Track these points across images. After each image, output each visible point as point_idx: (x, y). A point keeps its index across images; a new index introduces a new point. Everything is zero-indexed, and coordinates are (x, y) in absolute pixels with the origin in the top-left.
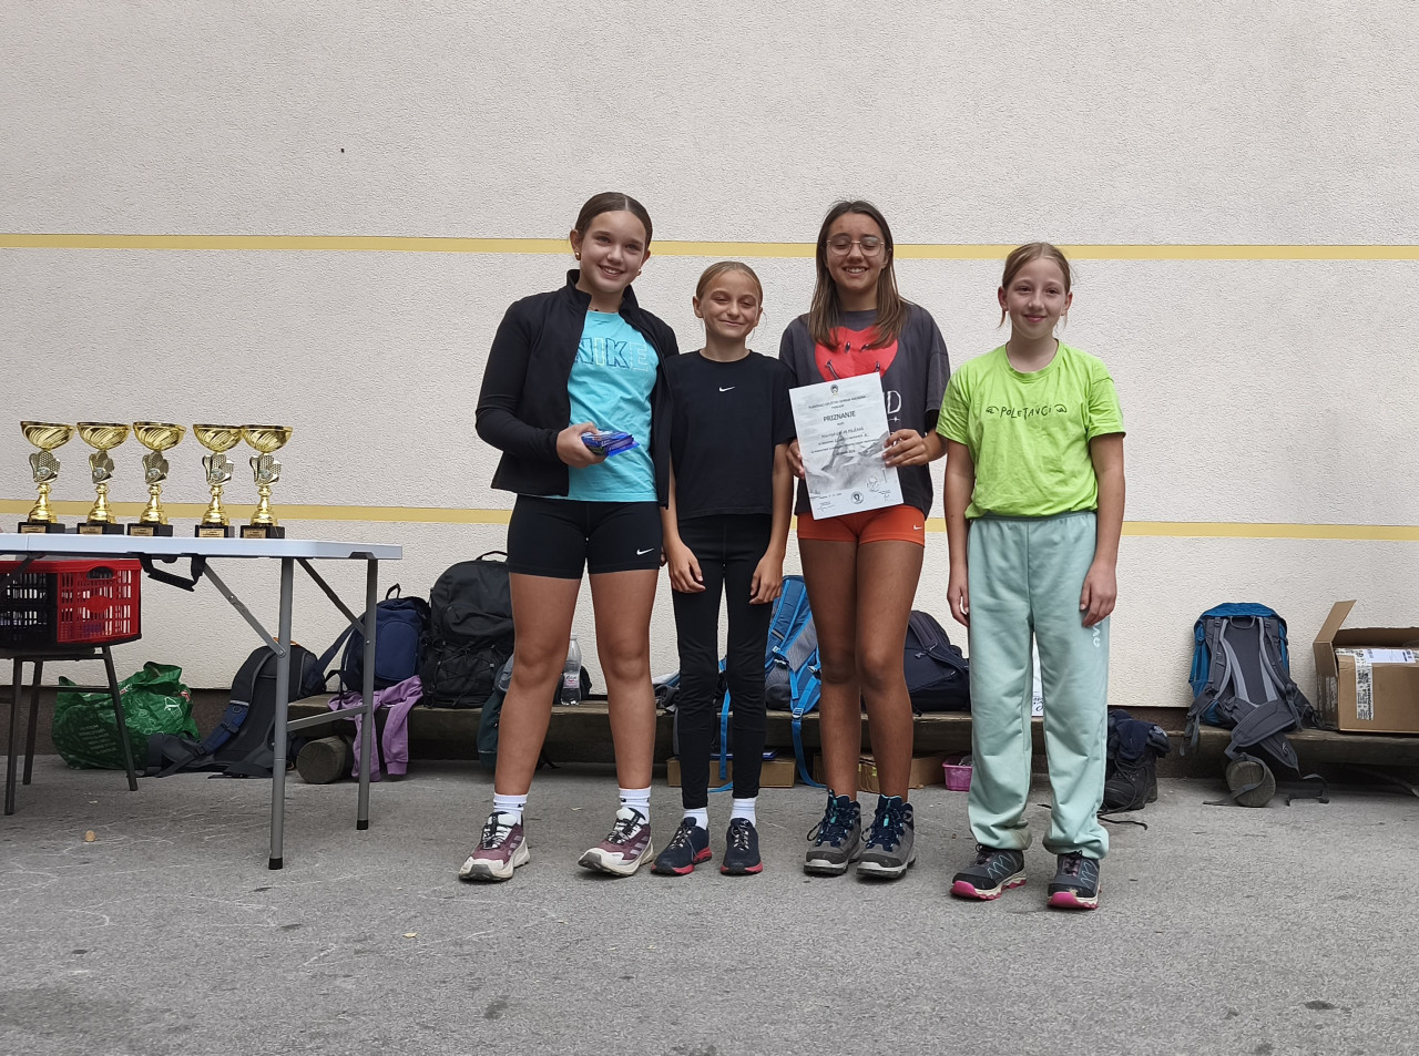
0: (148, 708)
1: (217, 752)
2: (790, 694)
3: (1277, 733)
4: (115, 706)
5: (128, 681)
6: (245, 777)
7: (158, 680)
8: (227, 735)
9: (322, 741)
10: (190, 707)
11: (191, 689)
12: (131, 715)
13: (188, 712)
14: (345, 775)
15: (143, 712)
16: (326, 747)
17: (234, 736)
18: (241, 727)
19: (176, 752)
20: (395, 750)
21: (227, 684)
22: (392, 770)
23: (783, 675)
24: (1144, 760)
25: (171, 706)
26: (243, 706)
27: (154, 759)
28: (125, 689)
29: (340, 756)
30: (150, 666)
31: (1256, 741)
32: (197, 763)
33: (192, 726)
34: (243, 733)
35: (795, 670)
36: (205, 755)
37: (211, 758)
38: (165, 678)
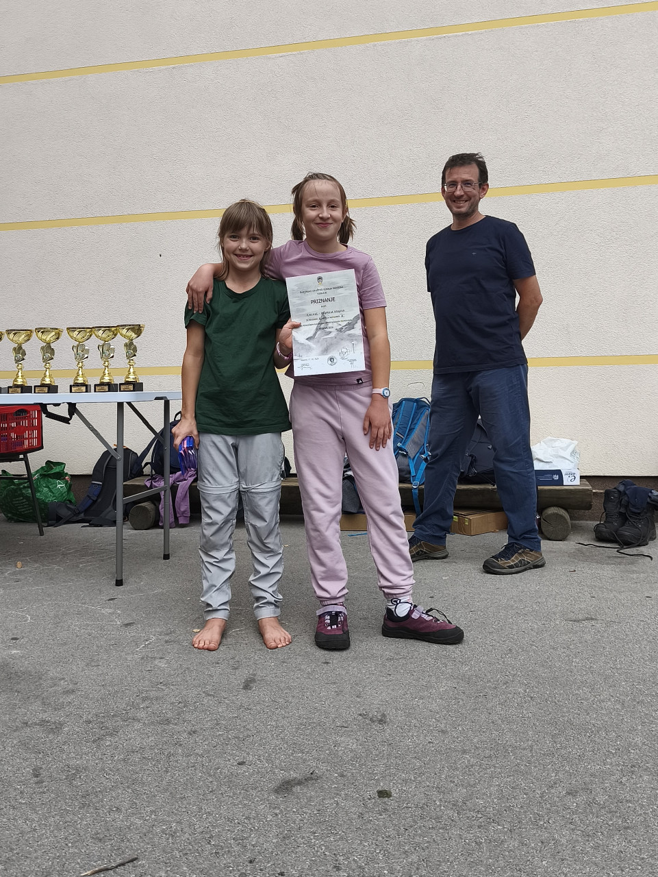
0: (48, 487)
1: (86, 511)
2: (410, 472)
4: (31, 487)
5: (37, 472)
6: (101, 526)
7: (53, 470)
8: (91, 501)
9: (142, 504)
10: (70, 486)
11: (71, 475)
12: (39, 491)
13: (70, 488)
14: (155, 525)
15: (46, 489)
16: (144, 508)
17: (94, 502)
18: (98, 497)
19: (64, 512)
20: (182, 510)
21: (90, 472)
22: (181, 521)
24: (646, 513)
25: (60, 485)
26: (99, 484)
27: (52, 516)
28: (36, 477)
29: (153, 513)
30: (48, 462)
32: (75, 518)
33: (72, 496)
34: (99, 500)
35: (412, 458)
36: (79, 513)
37: (82, 515)
38: (56, 469)
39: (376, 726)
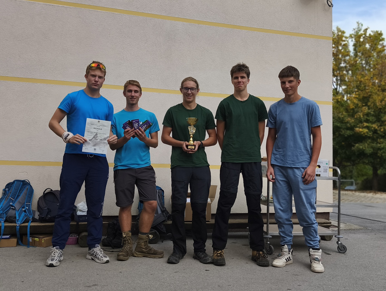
2: (15, 218)
3: (161, 222)
23: (13, 212)
31: (155, 225)
35: (17, 210)
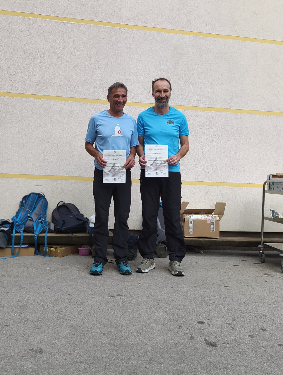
39: (39, 355)
